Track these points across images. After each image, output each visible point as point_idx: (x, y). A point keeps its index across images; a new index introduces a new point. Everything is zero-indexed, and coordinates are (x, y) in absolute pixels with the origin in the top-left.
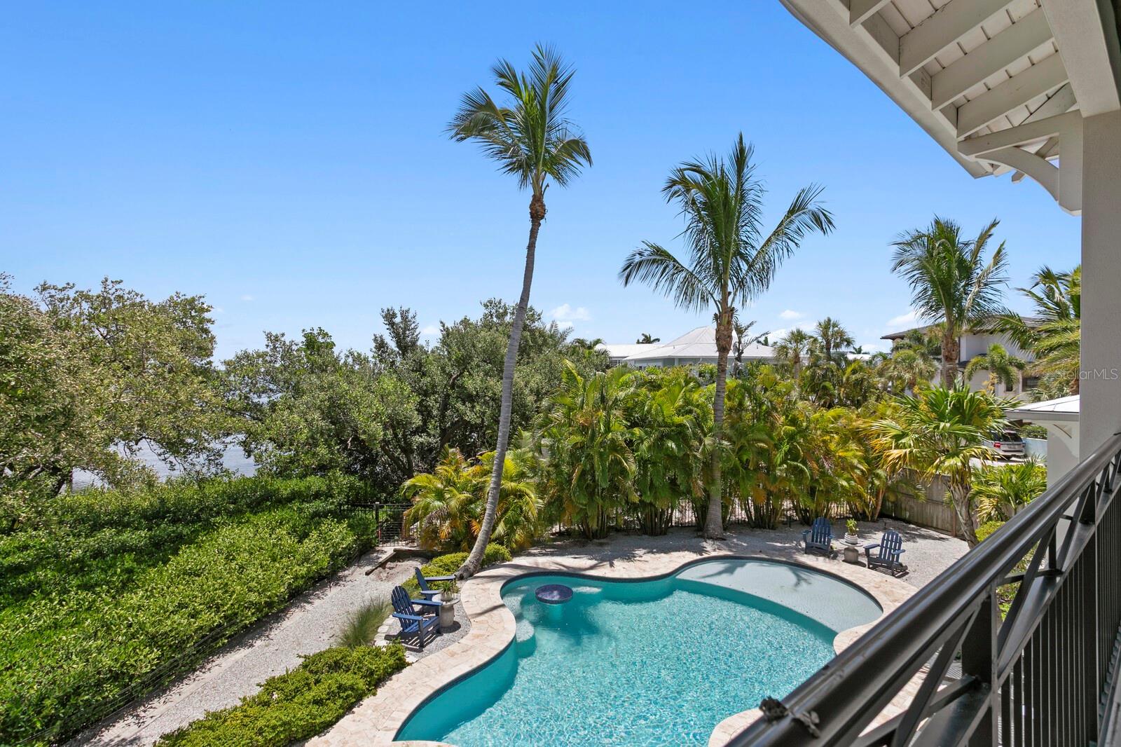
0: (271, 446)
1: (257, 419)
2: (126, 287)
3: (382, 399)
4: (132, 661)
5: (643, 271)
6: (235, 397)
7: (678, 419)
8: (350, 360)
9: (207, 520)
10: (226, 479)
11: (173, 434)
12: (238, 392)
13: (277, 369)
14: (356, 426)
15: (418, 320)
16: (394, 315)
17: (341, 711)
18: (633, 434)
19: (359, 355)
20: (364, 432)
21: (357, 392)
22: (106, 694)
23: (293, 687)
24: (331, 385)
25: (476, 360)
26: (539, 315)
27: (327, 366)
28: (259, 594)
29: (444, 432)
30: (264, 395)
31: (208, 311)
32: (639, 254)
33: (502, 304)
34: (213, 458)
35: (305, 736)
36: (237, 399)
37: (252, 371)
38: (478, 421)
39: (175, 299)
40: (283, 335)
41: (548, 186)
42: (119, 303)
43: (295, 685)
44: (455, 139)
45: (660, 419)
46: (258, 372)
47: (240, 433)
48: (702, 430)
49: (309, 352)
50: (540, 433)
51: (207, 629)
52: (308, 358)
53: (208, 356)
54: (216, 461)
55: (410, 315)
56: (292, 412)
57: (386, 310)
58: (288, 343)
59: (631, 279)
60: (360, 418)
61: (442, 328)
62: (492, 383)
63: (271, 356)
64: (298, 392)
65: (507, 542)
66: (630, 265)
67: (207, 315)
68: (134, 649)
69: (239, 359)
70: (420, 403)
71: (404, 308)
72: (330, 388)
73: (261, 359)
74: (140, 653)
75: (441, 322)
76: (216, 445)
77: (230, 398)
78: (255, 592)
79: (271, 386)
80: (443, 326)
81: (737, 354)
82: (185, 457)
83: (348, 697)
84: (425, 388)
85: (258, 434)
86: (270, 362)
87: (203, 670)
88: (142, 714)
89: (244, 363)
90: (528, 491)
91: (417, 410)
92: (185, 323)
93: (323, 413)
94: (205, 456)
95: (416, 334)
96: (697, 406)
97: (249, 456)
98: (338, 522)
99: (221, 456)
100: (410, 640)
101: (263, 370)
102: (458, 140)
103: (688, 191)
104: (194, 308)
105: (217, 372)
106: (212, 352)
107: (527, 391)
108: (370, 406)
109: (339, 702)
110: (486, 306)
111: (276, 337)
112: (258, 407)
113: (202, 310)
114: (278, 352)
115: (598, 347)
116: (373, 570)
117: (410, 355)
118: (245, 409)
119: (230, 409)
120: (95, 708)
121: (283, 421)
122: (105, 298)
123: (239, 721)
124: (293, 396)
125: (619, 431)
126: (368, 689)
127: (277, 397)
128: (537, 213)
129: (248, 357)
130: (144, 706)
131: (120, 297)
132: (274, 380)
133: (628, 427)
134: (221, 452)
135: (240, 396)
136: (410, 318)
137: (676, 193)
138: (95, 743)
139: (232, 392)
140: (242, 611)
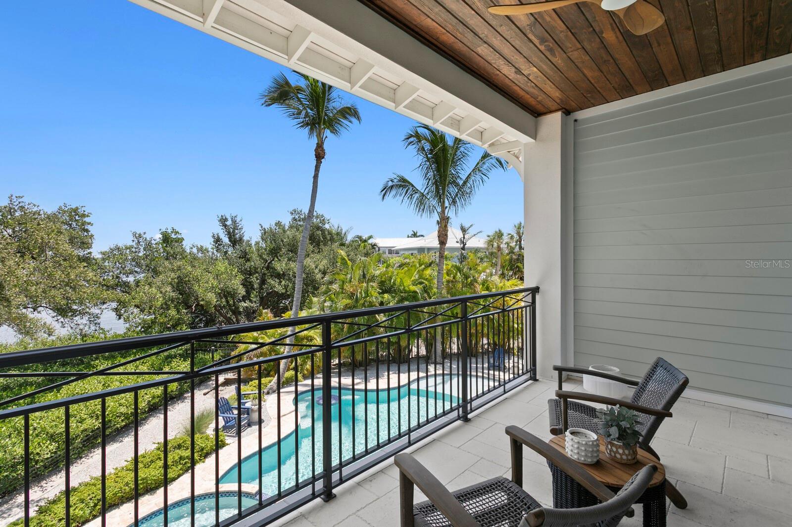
0: (136, 311)
1: (126, 292)
2: (26, 200)
3: (217, 277)
4: (38, 450)
5: (393, 192)
6: (109, 277)
7: (413, 288)
8: (195, 250)
9: (89, 363)
10: (102, 336)
11: (64, 302)
12: (112, 273)
13: (141, 257)
14: (197, 296)
15: (243, 223)
16: (226, 220)
17: (181, 472)
18: (383, 298)
19: (202, 247)
20: (203, 300)
21: (198, 272)
22: (19, 472)
23: (150, 460)
24: (179, 268)
25: (283, 250)
26: (328, 220)
27: (176, 255)
28: (127, 407)
29: (262, 299)
30: (130, 276)
31: (88, 216)
32: (391, 181)
33: (303, 212)
34: (92, 319)
35: (157, 487)
36: (111, 278)
37: (121, 258)
38: (284, 291)
39: (63, 208)
40: (145, 233)
41: (326, 137)
42: (22, 212)
43: (151, 458)
44: (265, 105)
45: (402, 288)
46: (126, 259)
47: (113, 301)
48: (429, 295)
49: (165, 245)
50: (323, 298)
51: (90, 431)
52: (164, 249)
53: (89, 248)
54: (95, 322)
55: (238, 220)
56: (151, 287)
57: (220, 216)
58: (148, 239)
59: (386, 197)
60: (199, 289)
61: (261, 229)
62: (292, 266)
63: (135, 248)
64: (156, 273)
65: (301, 370)
66: (386, 188)
67: (87, 220)
68: (39, 444)
69: (112, 250)
70: (245, 280)
71: (233, 215)
72: (178, 270)
73: (128, 250)
74: (43, 445)
75: (260, 225)
76: (95, 310)
77: (105, 277)
78: (124, 406)
79: (136, 269)
80: (262, 227)
81: (462, 245)
82: (72, 319)
83: (186, 463)
84: (249, 269)
85: (126, 302)
86: (136, 252)
87: (88, 458)
88: (45, 485)
90: (315, 336)
91: (241, 284)
92: (71, 225)
93: (173, 287)
94: (87, 318)
95: (242, 232)
96: (426, 279)
97: (120, 318)
98: (185, 360)
99: (99, 318)
100: (230, 431)
101: (130, 258)
102: (266, 106)
103: (420, 141)
104: (78, 214)
105: (96, 260)
106: (91, 246)
107: (317, 271)
108: (207, 282)
109: (180, 467)
110: (292, 213)
111: (140, 234)
112: (126, 284)
113: (84, 216)
114: (141, 245)
115: (370, 241)
116: (209, 392)
117: (238, 247)
118: (117, 285)
119: (105, 285)
120: (11, 482)
121: (144, 293)
122: (11, 209)
123: (113, 480)
124: (152, 276)
125: (375, 296)
126: (199, 459)
127: (141, 276)
128: (320, 155)
129: (119, 248)
130: (46, 480)
131: (22, 207)
132: (138, 265)
133: (379, 293)
134: (99, 315)
135: (113, 276)
136: (238, 221)
137: (411, 143)
138: (12, 503)
139: (107, 274)
140: (115, 419)
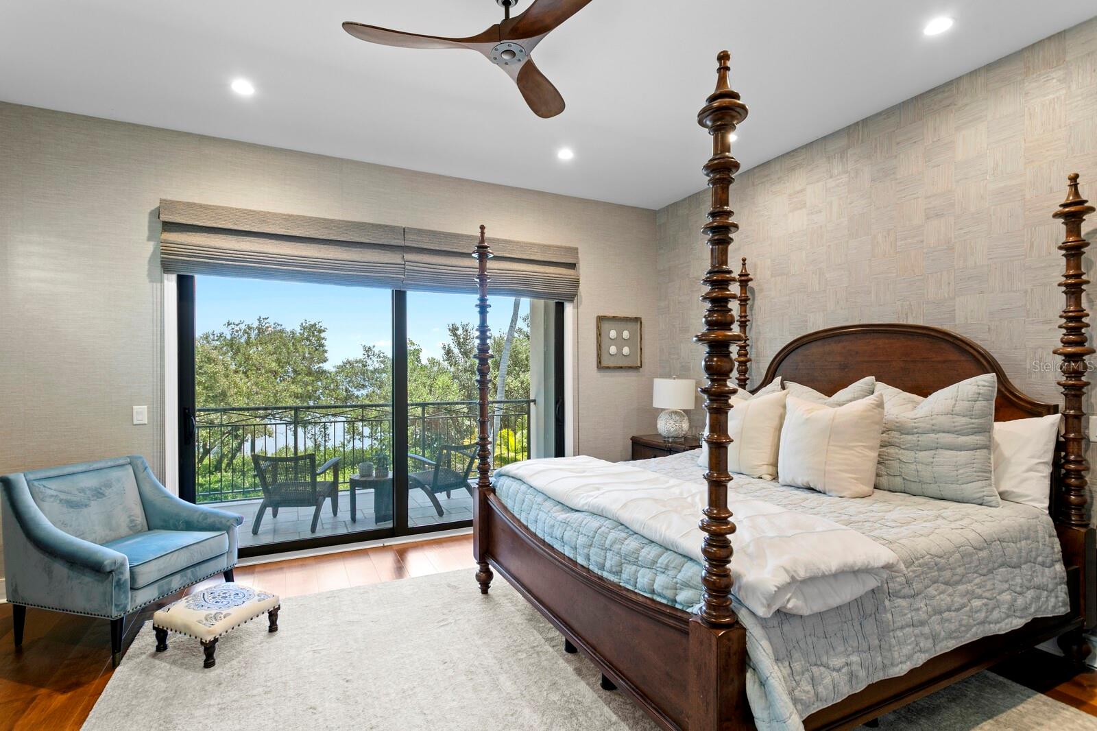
2: (271, 321)
8: (430, 364)
13: (370, 370)
16: (457, 329)
19: (433, 359)
30: (361, 389)
31: (324, 331)
37: (351, 372)
39: (304, 324)
40: (374, 346)
42: (270, 331)
57: (451, 325)
63: (365, 362)
67: (323, 335)
69: (345, 365)
71: (465, 323)
73: (359, 364)
79: (365, 383)
86: (366, 366)
89: (347, 368)
104: (316, 330)
105: (331, 373)
106: (326, 360)
111: (369, 348)
113: (320, 331)
122: (261, 328)
129: (350, 362)
